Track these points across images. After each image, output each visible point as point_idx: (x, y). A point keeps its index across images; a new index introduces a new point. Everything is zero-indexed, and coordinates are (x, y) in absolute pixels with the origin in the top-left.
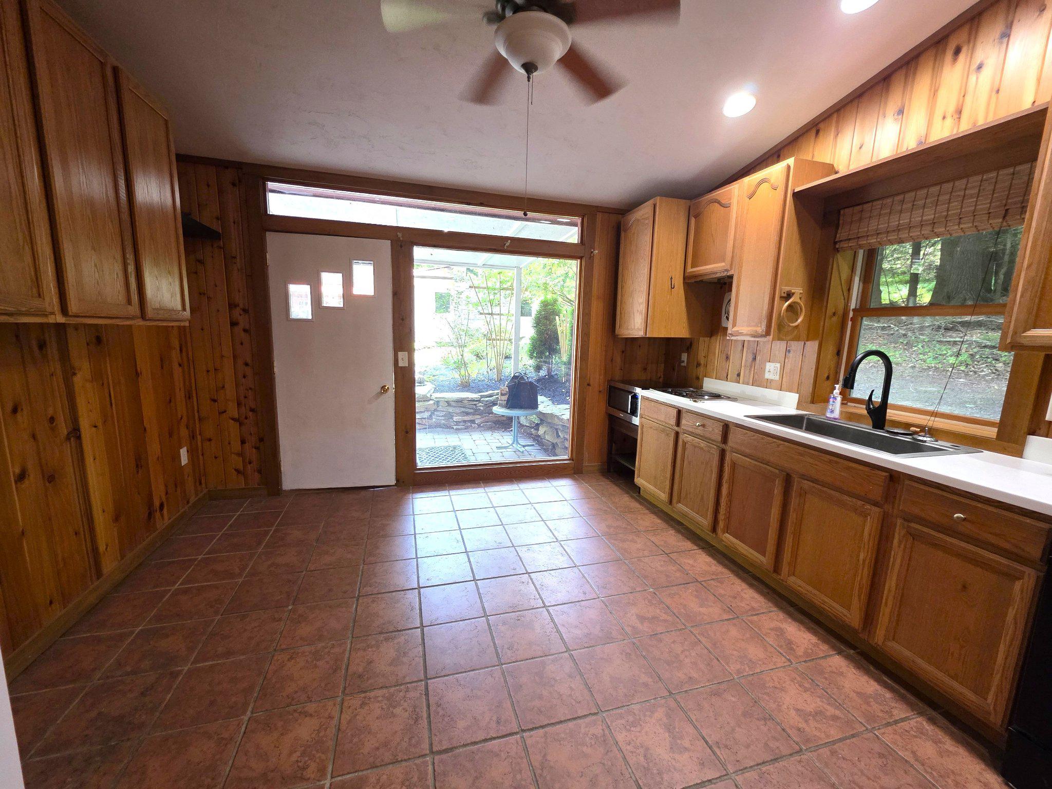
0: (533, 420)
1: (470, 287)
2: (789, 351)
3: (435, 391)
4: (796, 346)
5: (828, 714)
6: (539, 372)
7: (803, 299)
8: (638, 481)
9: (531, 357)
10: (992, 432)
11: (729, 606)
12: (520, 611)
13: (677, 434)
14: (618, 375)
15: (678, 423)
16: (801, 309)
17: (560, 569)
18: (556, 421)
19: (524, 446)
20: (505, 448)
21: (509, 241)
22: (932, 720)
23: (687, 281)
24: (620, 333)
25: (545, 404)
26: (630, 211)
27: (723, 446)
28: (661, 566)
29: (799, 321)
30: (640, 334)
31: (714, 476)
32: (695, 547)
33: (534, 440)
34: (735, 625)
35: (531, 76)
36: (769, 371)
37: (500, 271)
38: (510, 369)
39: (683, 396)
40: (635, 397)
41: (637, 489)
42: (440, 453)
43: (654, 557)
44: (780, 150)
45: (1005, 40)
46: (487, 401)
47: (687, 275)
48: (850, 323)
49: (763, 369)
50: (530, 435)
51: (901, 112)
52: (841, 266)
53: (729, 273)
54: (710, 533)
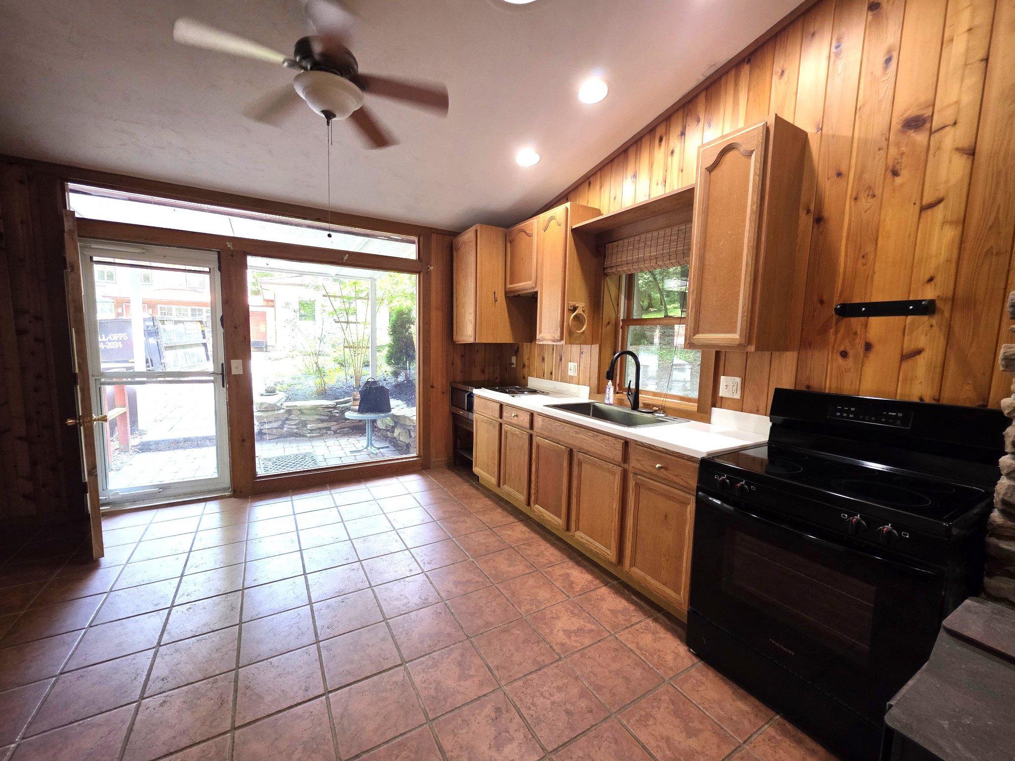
0: (388, 423)
1: (324, 296)
2: (582, 353)
3: (288, 399)
4: (586, 348)
5: (587, 629)
6: (397, 378)
7: (586, 311)
8: (476, 470)
9: (389, 363)
10: (694, 407)
11: (532, 563)
12: (346, 594)
13: (501, 425)
14: (459, 377)
15: (501, 416)
16: (585, 320)
17: (392, 553)
18: (408, 422)
19: (379, 449)
20: (359, 451)
21: (347, 255)
22: (656, 620)
23: (508, 295)
24: (457, 340)
25: (398, 407)
26: (460, 233)
27: (531, 432)
28: (484, 539)
29: (584, 329)
30: (471, 340)
31: (527, 457)
32: (516, 521)
33: (390, 442)
34: (533, 576)
35: (330, 121)
36: (571, 370)
37: (355, 281)
38: (367, 375)
39: (506, 393)
40: (471, 396)
41: (476, 478)
42: (289, 461)
43: (480, 532)
44: (568, 194)
45: (683, 137)
46: (342, 408)
47: (507, 290)
48: (621, 330)
49: (566, 367)
50: (385, 438)
51: (635, 176)
52: (610, 287)
53: (535, 290)
54: (524, 506)
